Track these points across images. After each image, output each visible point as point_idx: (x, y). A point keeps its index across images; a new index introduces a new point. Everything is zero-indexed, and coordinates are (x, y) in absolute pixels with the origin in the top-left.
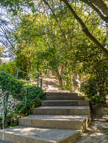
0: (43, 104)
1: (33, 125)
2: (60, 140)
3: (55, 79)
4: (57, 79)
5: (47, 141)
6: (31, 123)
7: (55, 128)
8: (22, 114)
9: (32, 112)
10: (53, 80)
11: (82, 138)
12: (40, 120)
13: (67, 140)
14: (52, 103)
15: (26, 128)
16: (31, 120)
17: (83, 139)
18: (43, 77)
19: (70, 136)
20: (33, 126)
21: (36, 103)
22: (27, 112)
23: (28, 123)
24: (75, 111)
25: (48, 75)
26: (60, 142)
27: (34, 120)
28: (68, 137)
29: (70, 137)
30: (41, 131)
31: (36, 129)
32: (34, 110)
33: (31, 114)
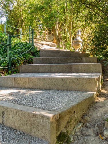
0: (34, 61)
1: (17, 85)
2: (60, 111)
3: (51, 43)
4: (54, 43)
5: (31, 113)
6: (14, 83)
7: (50, 89)
8: (3, 72)
9: (18, 69)
10: (50, 43)
11: (98, 104)
12: (27, 78)
13: (73, 110)
14: (47, 60)
15: (5, 90)
16: (13, 79)
17: (100, 107)
18: (38, 39)
19: (78, 102)
20: (17, 87)
21: (24, 59)
22: (11, 70)
23: (10, 83)
24: (80, 67)
25: (44, 37)
26: (60, 115)
27: (18, 78)
28: (74, 103)
29: (78, 104)
30: (27, 93)
31: (20, 91)
32: (21, 66)
33: (16, 72)
